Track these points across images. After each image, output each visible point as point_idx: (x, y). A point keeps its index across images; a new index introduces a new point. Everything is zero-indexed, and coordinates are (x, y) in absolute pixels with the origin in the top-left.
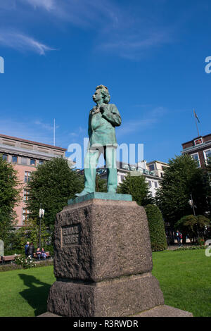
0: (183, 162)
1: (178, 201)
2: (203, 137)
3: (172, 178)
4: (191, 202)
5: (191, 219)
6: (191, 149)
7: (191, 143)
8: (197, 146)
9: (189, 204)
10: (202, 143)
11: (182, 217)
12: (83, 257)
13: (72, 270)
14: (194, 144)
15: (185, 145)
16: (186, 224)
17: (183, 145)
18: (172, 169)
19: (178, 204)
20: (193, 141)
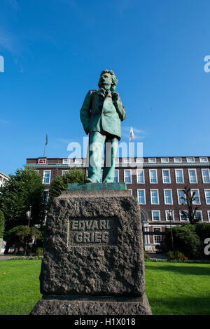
0: (31, 175)
1: (16, 210)
2: (48, 159)
3: (16, 187)
4: (29, 213)
5: (26, 229)
6: (34, 165)
7: (36, 160)
8: (40, 165)
9: (26, 215)
10: (45, 164)
11: (15, 226)
12: (122, 262)
13: (92, 281)
14: (37, 162)
15: (29, 160)
16: (19, 234)
17: (28, 159)
18: (18, 179)
19: (14, 213)
20: (37, 159)
